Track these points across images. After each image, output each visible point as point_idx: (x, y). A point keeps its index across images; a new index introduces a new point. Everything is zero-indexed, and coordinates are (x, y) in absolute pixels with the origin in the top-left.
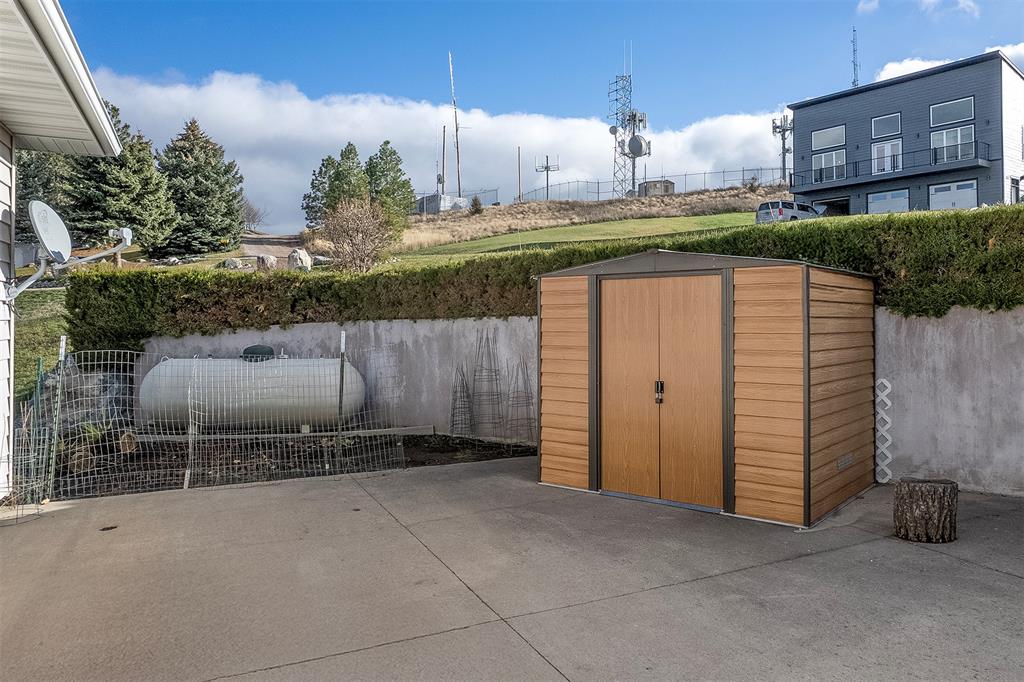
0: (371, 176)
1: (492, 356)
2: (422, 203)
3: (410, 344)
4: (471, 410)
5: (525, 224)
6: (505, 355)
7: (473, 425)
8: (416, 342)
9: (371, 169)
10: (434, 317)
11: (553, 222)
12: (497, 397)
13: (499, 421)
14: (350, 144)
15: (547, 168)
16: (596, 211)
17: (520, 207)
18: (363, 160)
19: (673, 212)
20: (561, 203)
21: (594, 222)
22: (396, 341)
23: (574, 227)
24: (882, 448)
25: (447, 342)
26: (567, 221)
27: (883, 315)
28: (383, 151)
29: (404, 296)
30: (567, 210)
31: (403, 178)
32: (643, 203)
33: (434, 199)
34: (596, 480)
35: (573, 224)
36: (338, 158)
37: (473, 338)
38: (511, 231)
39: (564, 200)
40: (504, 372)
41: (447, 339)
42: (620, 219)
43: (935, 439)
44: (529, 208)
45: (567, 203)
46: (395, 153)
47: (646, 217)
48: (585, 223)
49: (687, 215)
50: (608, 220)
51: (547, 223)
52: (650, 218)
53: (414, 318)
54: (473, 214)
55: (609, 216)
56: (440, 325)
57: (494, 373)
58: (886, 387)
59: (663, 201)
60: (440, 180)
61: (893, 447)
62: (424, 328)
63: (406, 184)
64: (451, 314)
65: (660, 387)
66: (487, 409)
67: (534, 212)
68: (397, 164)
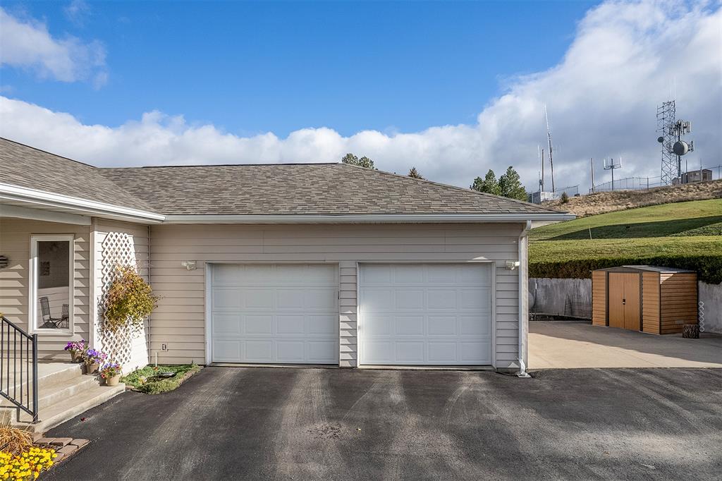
0: (502, 187)
1: (578, 291)
2: (531, 197)
3: (549, 285)
4: (571, 308)
5: (596, 210)
6: (583, 290)
7: (572, 312)
8: (552, 285)
9: (502, 182)
10: (558, 278)
11: (615, 208)
12: (580, 304)
13: (581, 311)
14: (490, 171)
15: (612, 167)
16: (645, 198)
17: (593, 197)
18: (497, 178)
19: (705, 196)
20: (621, 193)
21: (643, 207)
22: (545, 285)
23: (629, 211)
24: (701, 322)
25: (563, 287)
26: (625, 207)
27: (700, 283)
28: (509, 172)
29: (547, 271)
30: (625, 198)
31: (520, 186)
32: (682, 190)
33: (537, 194)
34: (608, 324)
35: (628, 208)
36: (484, 179)
37: (572, 285)
38: (587, 215)
39: (623, 191)
40: (582, 296)
41: (563, 284)
42: (662, 203)
43: (717, 319)
44: (599, 197)
45: (625, 193)
46: (515, 173)
47: (682, 201)
48: (636, 207)
49: (716, 198)
50: (653, 204)
51: (610, 209)
52: (685, 201)
53: (551, 278)
54: (562, 203)
55: (654, 201)
56: (560, 280)
57: (579, 296)
58: (702, 304)
59: (698, 188)
60: (541, 183)
61: (704, 321)
62: (554, 281)
63: (522, 189)
64: (564, 277)
65: (624, 301)
66: (577, 308)
67: (602, 201)
68: (517, 179)
